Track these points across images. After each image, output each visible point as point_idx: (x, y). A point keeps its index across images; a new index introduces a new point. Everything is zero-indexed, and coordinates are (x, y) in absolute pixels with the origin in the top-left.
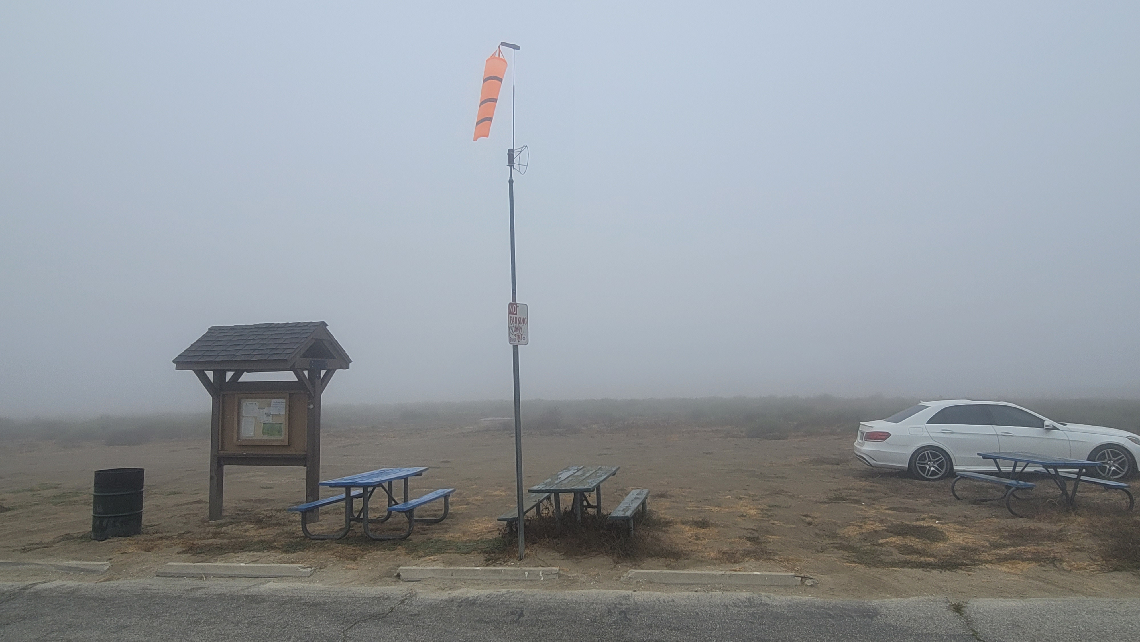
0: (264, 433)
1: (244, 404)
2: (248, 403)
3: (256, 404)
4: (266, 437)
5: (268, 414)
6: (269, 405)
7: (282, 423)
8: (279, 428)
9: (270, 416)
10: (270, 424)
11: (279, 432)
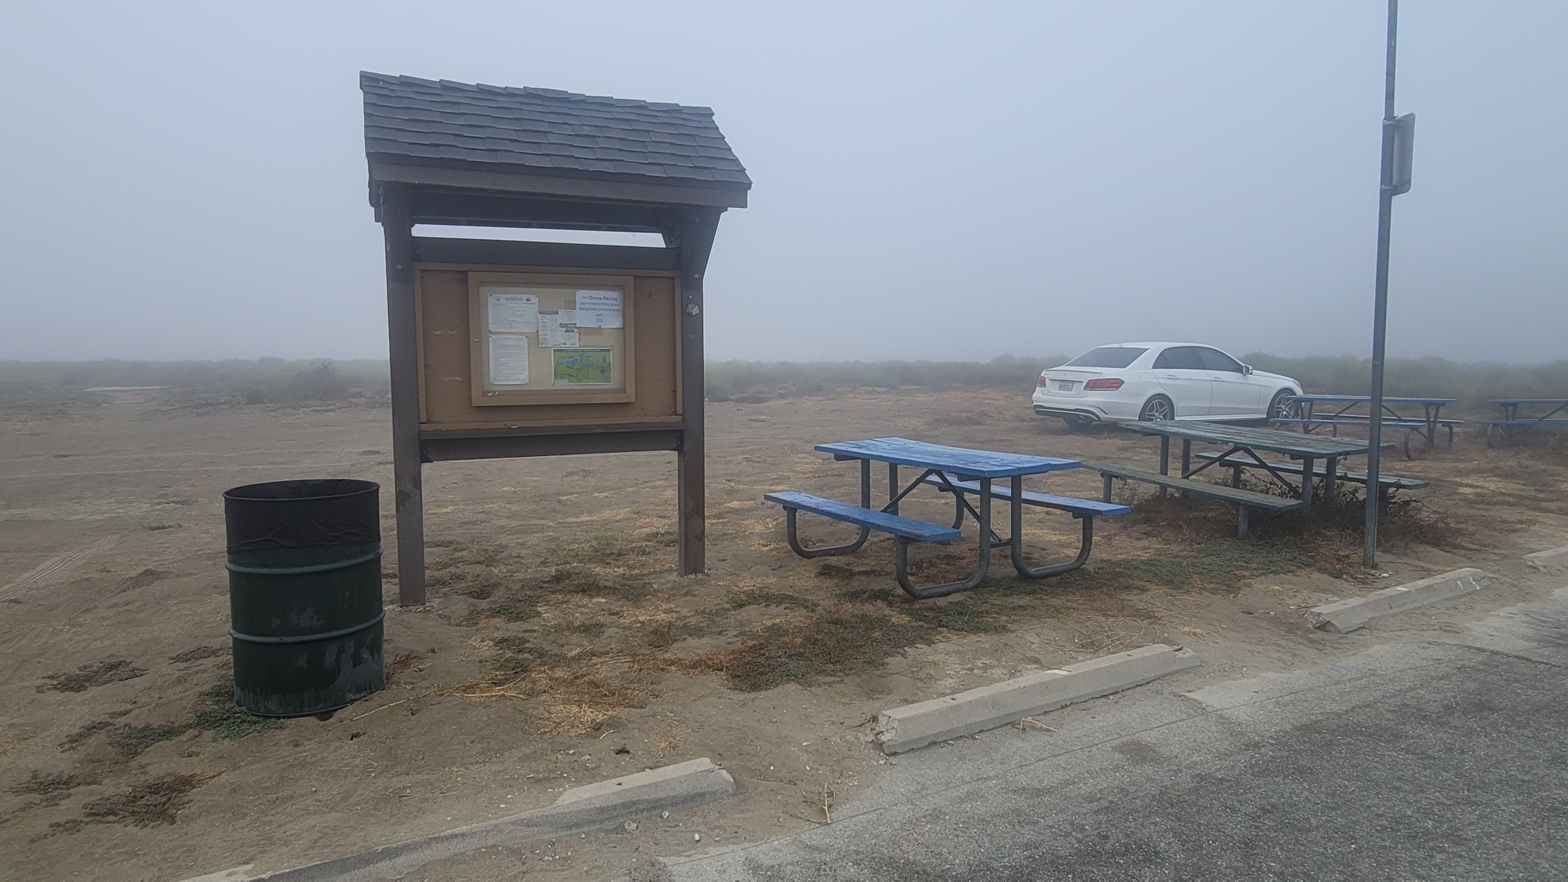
0: (558, 375)
1: (491, 300)
2: (502, 296)
3: (529, 300)
4: (563, 384)
5: (569, 328)
6: (571, 305)
7: (609, 350)
8: (602, 361)
9: (575, 330)
10: (576, 351)
11: (602, 371)
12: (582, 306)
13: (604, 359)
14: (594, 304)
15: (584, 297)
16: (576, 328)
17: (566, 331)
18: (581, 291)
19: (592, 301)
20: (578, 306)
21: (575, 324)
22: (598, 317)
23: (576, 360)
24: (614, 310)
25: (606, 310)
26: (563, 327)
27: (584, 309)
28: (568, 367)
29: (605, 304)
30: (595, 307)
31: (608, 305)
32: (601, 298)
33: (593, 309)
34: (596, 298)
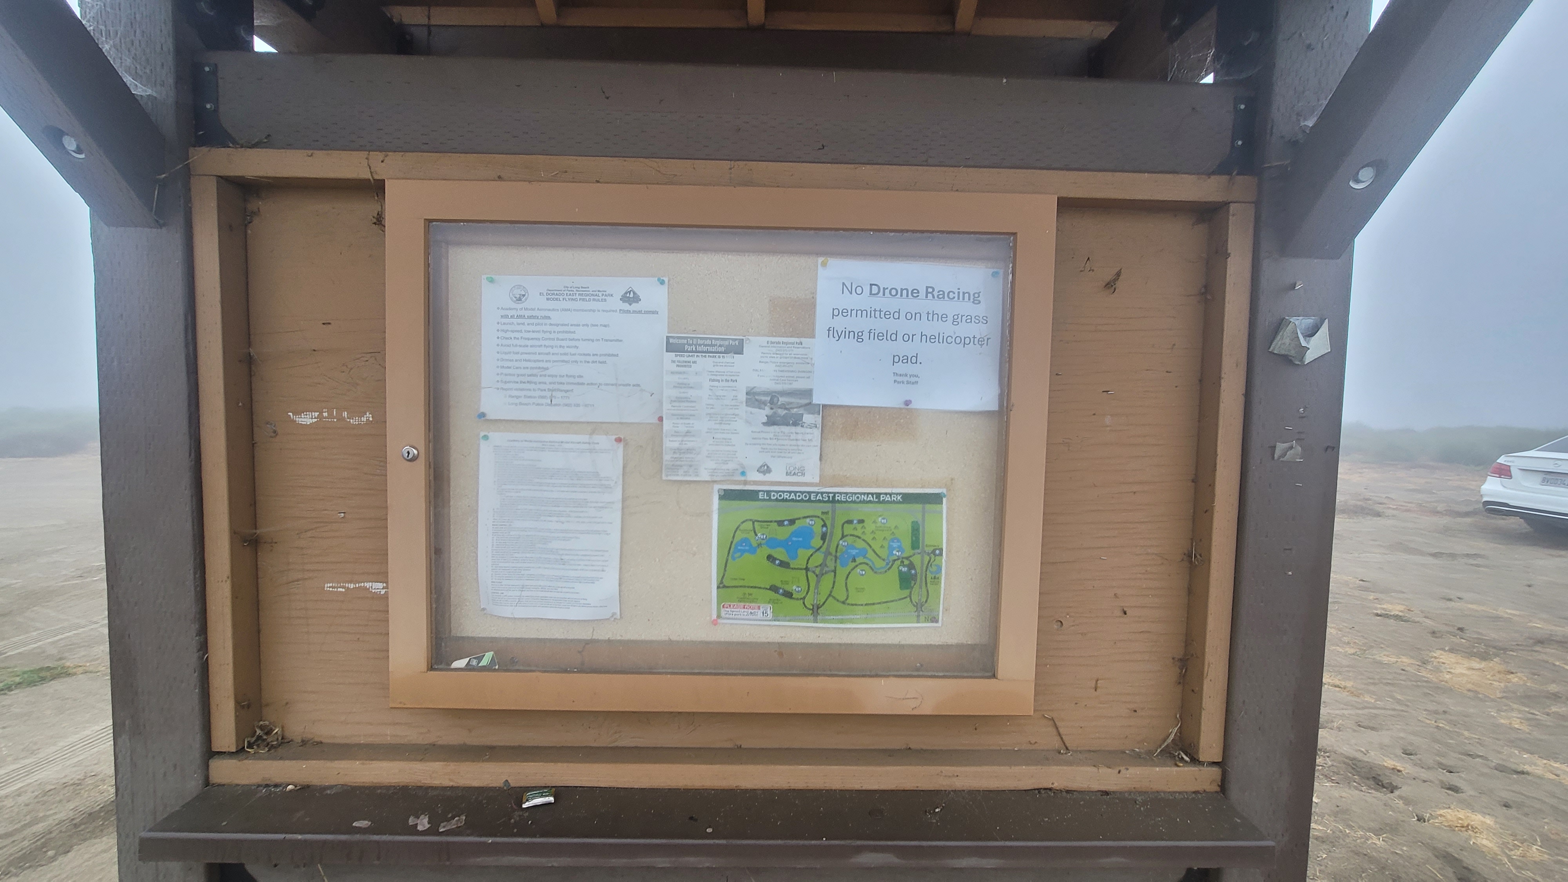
0: (730, 588)
4: (750, 625)
5: (783, 408)
6: (795, 315)
7: (936, 499)
8: (907, 543)
9: (808, 418)
10: (808, 499)
11: (907, 581)
12: (840, 323)
13: (916, 531)
14: (887, 315)
15: (848, 288)
16: (811, 407)
17: (771, 421)
18: (833, 262)
19: (879, 303)
20: (823, 319)
21: (808, 393)
22: (900, 368)
23: (807, 533)
24: (963, 342)
25: (932, 339)
26: (760, 404)
27: (848, 334)
28: (770, 558)
29: (932, 315)
30: (890, 325)
31: (943, 317)
32: (915, 293)
33: (880, 336)
34: (895, 293)
